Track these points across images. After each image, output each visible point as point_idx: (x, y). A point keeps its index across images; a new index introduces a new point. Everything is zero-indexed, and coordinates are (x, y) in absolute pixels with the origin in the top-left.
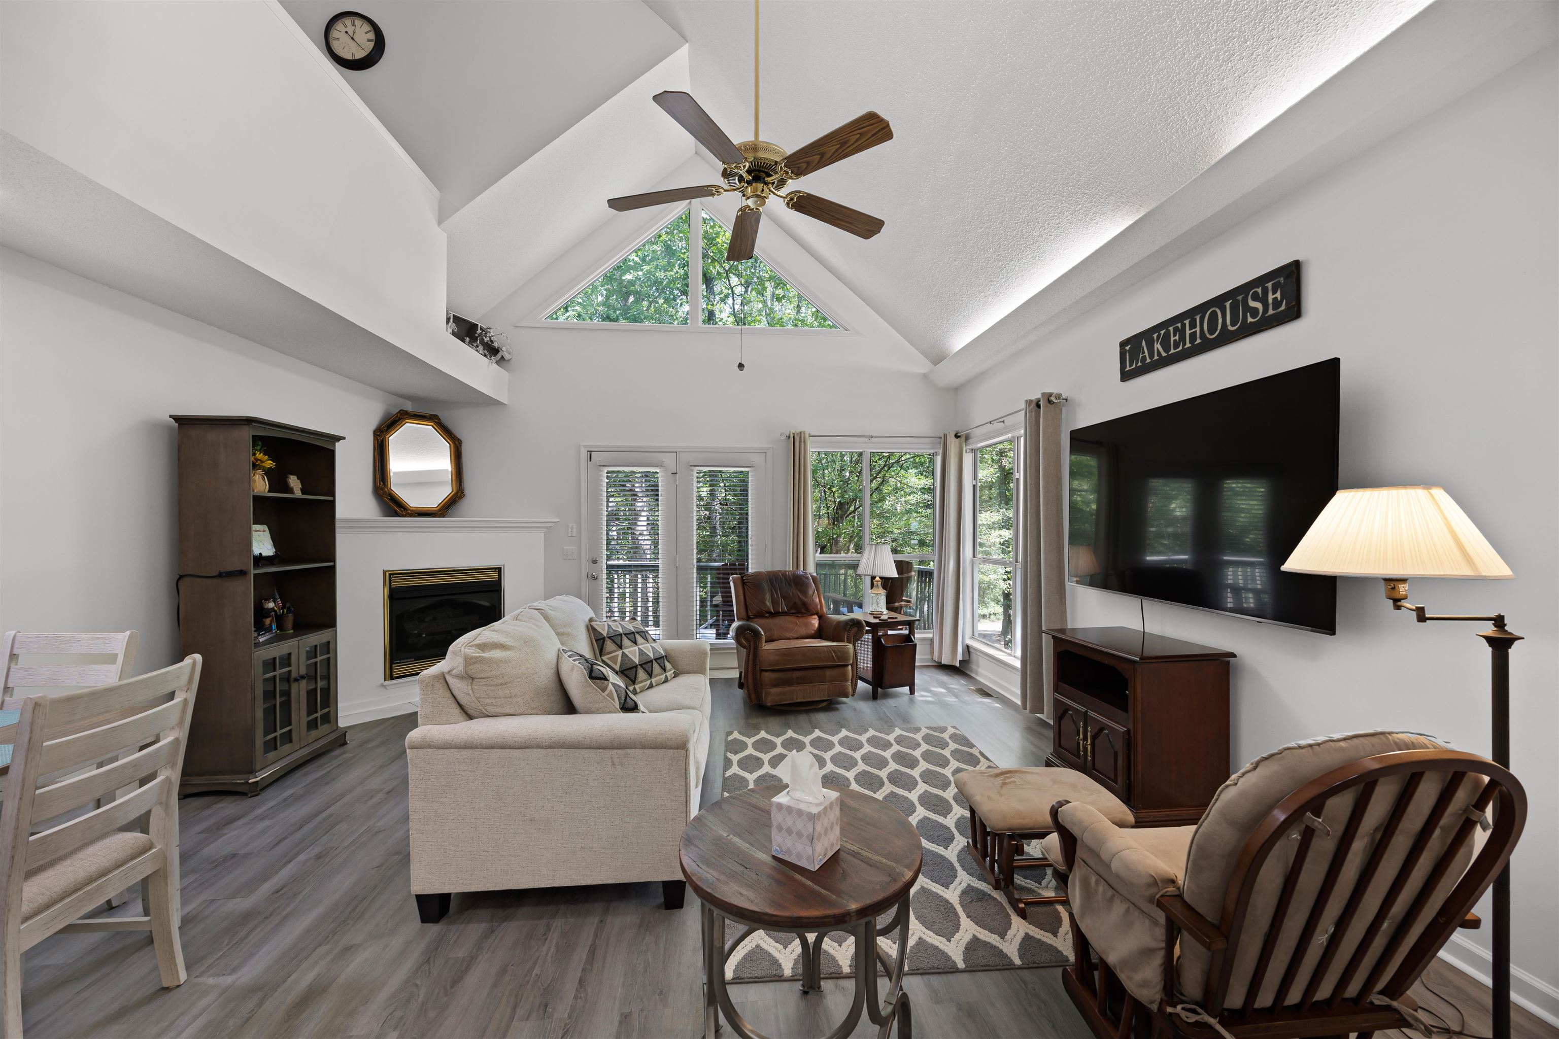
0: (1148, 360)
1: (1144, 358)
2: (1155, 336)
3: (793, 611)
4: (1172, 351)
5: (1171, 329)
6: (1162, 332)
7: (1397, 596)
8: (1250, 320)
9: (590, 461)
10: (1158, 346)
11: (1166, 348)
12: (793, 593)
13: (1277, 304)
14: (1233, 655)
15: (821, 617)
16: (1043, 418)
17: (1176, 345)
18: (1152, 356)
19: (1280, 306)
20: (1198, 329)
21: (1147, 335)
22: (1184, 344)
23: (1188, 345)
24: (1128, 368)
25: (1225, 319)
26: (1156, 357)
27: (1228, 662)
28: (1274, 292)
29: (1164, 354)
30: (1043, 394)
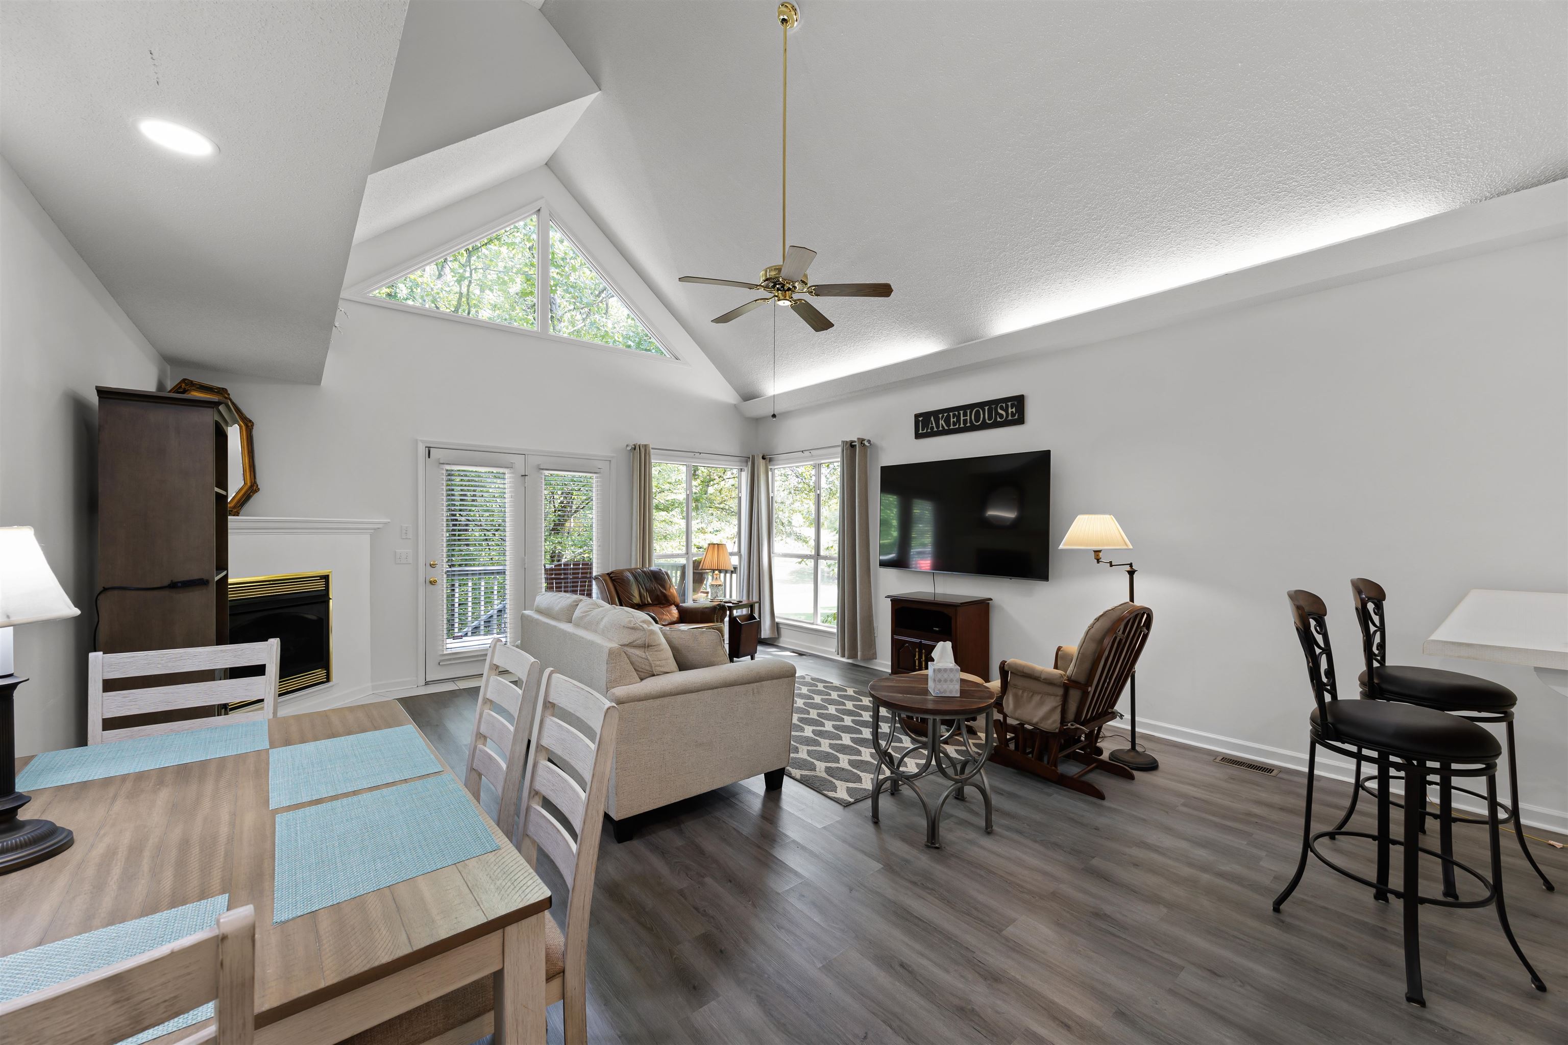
0: (935, 429)
1: (932, 428)
2: (940, 416)
3: (656, 603)
4: (952, 427)
5: (951, 414)
6: (945, 415)
7: (1098, 558)
8: (999, 419)
9: (429, 457)
10: (942, 422)
11: (948, 424)
12: (655, 588)
13: (1013, 415)
14: (991, 599)
15: (677, 606)
16: (859, 456)
17: (954, 424)
18: (938, 427)
19: (1015, 416)
20: (968, 418)
21: (936, 414)
22: (960, 425)
23: (962, 425)
24: (921, 432)
25: (985, 415)
26: (941, 429)
27: (989, 603)
28: (1012, 408)
29: (946, 428)
30: (858, 439)
